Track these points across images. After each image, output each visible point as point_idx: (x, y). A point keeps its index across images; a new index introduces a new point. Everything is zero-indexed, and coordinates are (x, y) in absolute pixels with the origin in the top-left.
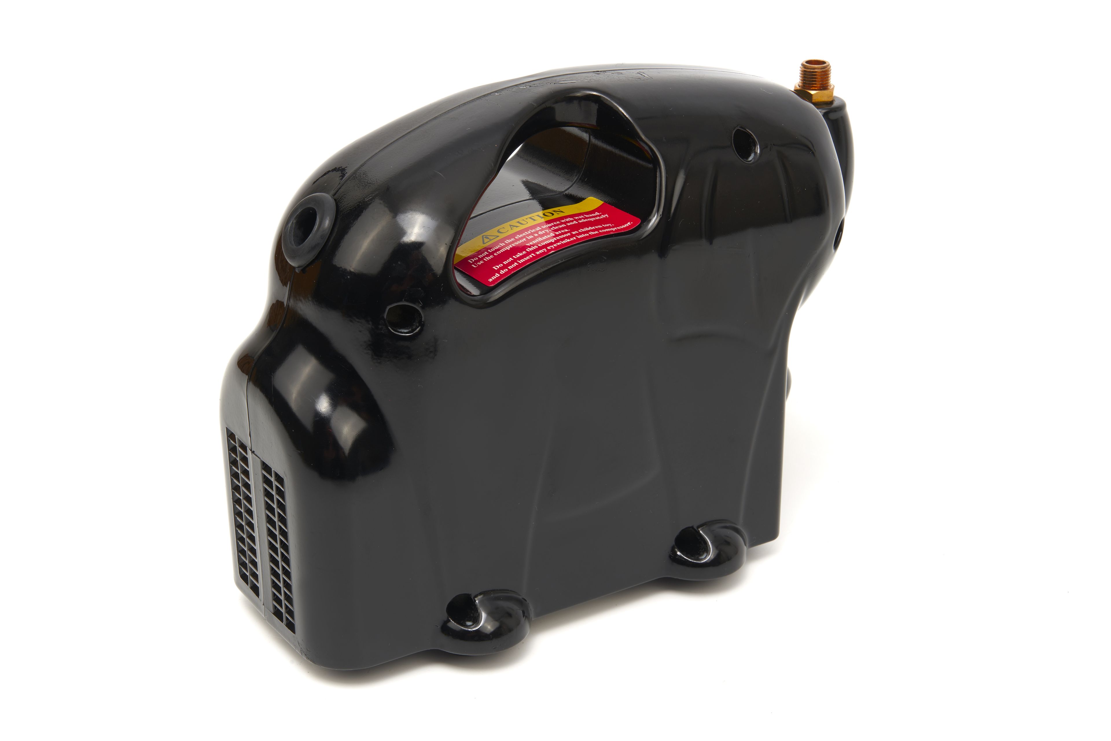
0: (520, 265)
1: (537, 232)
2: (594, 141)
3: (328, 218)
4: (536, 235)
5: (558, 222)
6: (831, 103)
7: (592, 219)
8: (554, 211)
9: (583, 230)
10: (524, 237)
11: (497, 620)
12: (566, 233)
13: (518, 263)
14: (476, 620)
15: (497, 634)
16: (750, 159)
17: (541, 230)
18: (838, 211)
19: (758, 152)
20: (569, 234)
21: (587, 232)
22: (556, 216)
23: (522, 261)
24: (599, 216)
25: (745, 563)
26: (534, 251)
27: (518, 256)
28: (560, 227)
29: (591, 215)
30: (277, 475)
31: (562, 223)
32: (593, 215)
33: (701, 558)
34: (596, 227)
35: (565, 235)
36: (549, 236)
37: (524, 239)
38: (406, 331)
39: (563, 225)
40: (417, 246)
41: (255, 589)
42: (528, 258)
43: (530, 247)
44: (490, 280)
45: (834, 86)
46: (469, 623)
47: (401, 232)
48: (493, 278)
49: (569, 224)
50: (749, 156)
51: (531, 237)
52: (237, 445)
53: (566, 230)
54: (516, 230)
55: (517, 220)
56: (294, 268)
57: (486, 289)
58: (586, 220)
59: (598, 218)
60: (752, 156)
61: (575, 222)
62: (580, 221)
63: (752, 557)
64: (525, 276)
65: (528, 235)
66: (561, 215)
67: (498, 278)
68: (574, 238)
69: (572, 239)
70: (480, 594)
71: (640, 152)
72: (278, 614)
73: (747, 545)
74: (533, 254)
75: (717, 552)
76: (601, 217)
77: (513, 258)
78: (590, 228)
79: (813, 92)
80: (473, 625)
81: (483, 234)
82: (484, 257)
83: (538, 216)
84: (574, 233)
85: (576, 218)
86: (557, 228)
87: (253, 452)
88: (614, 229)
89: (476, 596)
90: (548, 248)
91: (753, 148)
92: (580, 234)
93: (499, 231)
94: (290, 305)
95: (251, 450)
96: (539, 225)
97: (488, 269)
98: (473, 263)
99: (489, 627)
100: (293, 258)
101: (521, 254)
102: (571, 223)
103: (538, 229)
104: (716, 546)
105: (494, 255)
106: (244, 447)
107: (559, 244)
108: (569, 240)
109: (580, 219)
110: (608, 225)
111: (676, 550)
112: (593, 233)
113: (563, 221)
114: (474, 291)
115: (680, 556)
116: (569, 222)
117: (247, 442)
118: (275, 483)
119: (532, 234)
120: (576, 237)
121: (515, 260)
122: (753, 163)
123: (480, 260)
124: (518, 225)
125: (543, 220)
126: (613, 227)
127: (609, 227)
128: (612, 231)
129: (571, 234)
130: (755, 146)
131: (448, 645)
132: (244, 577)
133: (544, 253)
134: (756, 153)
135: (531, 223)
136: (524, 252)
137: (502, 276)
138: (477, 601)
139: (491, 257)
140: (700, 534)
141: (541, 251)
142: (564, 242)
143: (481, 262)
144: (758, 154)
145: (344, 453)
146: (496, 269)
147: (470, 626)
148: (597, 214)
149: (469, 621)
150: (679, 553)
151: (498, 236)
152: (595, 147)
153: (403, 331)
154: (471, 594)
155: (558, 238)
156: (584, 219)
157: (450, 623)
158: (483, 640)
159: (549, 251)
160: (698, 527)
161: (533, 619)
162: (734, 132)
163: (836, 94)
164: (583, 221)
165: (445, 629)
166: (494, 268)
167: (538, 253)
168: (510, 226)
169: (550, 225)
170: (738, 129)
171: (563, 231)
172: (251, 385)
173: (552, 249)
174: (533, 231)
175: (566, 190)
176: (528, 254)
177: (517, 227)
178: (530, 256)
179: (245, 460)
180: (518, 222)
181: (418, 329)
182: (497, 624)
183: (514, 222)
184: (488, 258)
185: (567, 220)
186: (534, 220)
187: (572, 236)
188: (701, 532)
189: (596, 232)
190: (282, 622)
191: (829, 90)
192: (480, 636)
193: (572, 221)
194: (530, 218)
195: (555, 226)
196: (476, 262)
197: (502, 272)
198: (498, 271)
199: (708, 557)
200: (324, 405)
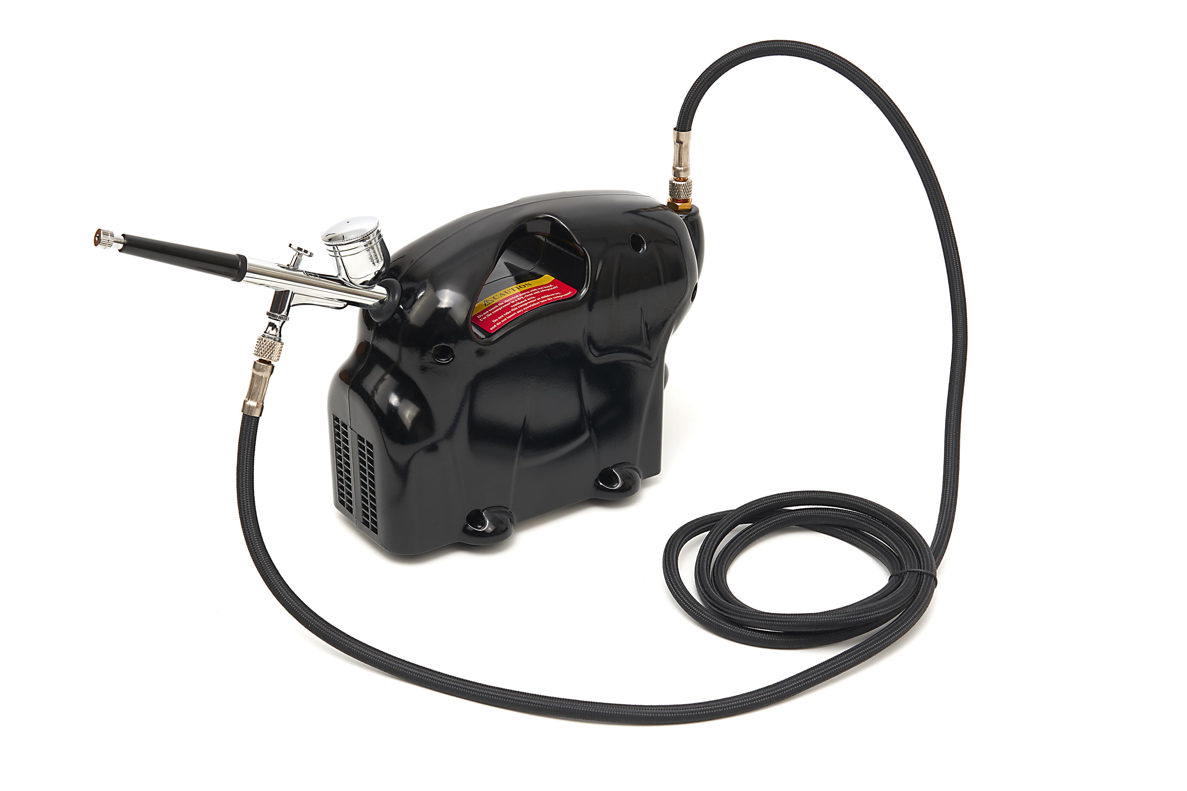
0: (508, 320)
1: (516, 299)
2: (547, 241)
3: (397, 294)
4: (516, 301)
5: (529, 292)
6: (690, 210)
7: (548, 290)
8: (526, 284)
9: (544, 297)
10: (509, 302)
11: (494, 525)
12: (534, 299)
13: (507, 318)
14: (484, 525)
15: (495, 533)
16: (641, 252)
17: (519, 297)
18: (694, 278)
19: (645, 248)
20: (535, 300)
21: (546, 298)
22: (527, 288)
23: (509, 317)
24: (552, 287)
25: (640, 489)
26: (516, 311)
27: (506, 314)
28: (530, 295)
29: (547, 287)
30: (367, 442)
31: (531, 293)
32: (549, 286)
33: (614, 486)
34: (551, 295)
35: (533, 301)
36: (524, 301)
37: (509, 303)
38: (444, 360)
39: (532, 294)
40: (447, 309)
41: (350, 510)
42: (512, 315)
43: (513, 308)
44: (491, 329)
45: (692, 199)
46: (479, 527)
47: (438, 301)
48: (493, 328)
49: (535, 293)
50: (640, 250)
51: (513, 302)
52: (340, 425)
53: (534, 297)
54: (504, 297)
55: (504, 290)
56: (377, 323)
57: (489, 335)
58: (545, 290)
59: (551, 289)
60: (642, 249)
61: (538, 292)
62: (541, 291)
63: (645, 485)
64: (511, 327)
65: (512, 301)
66: (530, 287)
67: (495, 328)
68: (539, 302)
69: (537, 303)
70: (485, 509)
71: (576, 251)
72: (366, 523)
73: (642, 478)
74: (515, 313)
75: (623, 483)
76: (554, 288)
77: (504, 315)
78: (547, 296)
79: (678, 204)
80: (482, 527)
81: (485, 299)
82: (486, 314)
83: (516, 287)
84: (538, 299)
85: (539, 289)
86: (528, 296)
87: (352, 429)
88: (561, 296)
89: (483, 511)
90: (524, 309)
91: (643, 245)
92: (542, 300)
93: (494, 298)
94: (374, 344)
95: (350, 428)
96: (517, 294)
97: (489, 322)
98: (480, 318)
99: (490, 529)
100: (376, 317)
101: (508, 313)
102: (536, 293)
103: (517, 296)
104: (622, 480)
105: (492, 313)
106: (345, 426)
107: (530, 306)
108: (535, 304)
109: (541, 290)
110: (558, 294)
111: (599, 482)
112: (550, 299)
113: (531, 291)
114: (483, 336)
115: (602, 485)
116: (535, 292)
117: (348, 423)
118: (366, 447)
119: (514, 300)
120: (540, 302)
121: (505, 317)
122: (642, 254)
123: (484, 316)
124: (505, 293)
125: (519, 291)
126: (561, 295)
127: (558, 295)
128: (560, 298)
129: (537, 300)
130: (644, 244)
131: (468, 540)
132: (342, 502)
133: (521, 312)
134: (644, 249)
135: (513, 293)
136: (510, 312)
137: (498, 326)
138: (484, 514)
139: (491, 314)
140: (614, 472)
141: (520, 311)
142: (533, 305)
143: (485, 318)
144: (645, 250)
145: (406, 428)
146: (494, 322)
147: (480, 528)
148: (551, 286)
149: (480, 525)
150: (601, 484)
151: (494, 301)
152: (548, 245)
153: (442, 360)
154: (480, 510)
155: (529, 302)
156: (544, 289)
157: (468, 527)
158: (488, 536)
159: (524, 311)
160: (612, 467)
161: (516, 524)
162: (631, 236)
163: (693, 203)
164: (543, 291)
165: (465, 530)
166: (493, 321)
167: (518, 312)
168: (500, 294)
169: (524, 294)
170: (633, 234)
171: (532, 298)
172: (351, 390)
173: (526, 310)
174: (514, 298)
175: (531, 270)
176: (512, 313)
177: (505, 295)
178: (514, 314)
179: (346, 434)
180: (505, 292)
181: (451, 359)
182: (494, 527)
183: (502, 292)
184: (489, 315)
185: (534, 290)
186: (515, 291)
187: (537, 301)
188: (614, 471)
189: (551, 299)
190: (369, 528)
191: (689, 203)
192: (484, 534)
193: (537, 291)
194: (512, 289)
195: (527, 294)
196: (482, 317)
197: (498, 324)
198: (495, 323)
199: (618, 486)
200: (394, 400)
